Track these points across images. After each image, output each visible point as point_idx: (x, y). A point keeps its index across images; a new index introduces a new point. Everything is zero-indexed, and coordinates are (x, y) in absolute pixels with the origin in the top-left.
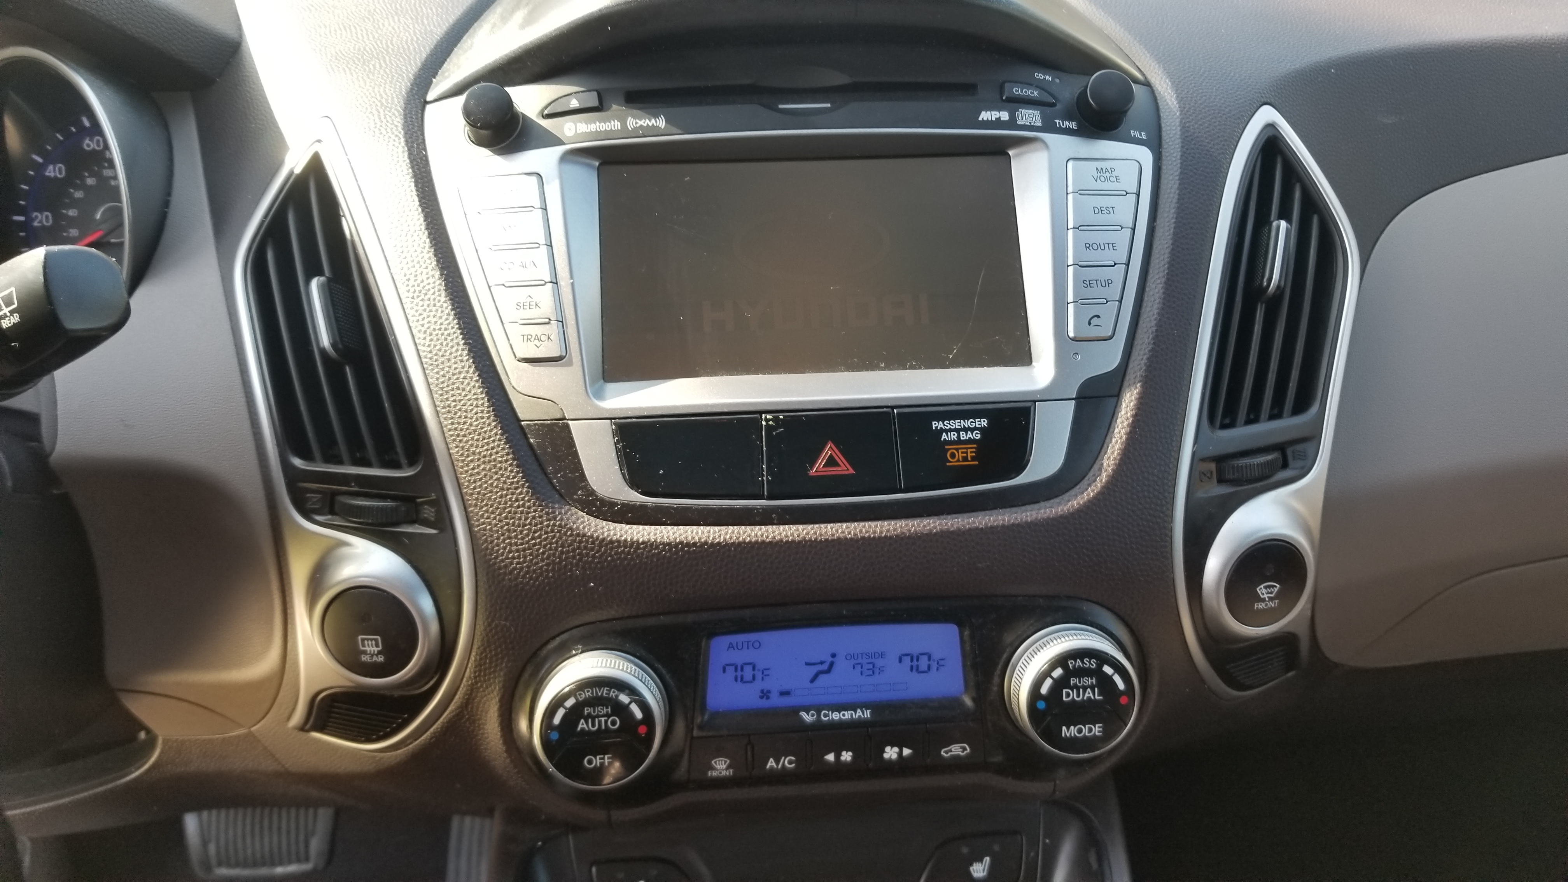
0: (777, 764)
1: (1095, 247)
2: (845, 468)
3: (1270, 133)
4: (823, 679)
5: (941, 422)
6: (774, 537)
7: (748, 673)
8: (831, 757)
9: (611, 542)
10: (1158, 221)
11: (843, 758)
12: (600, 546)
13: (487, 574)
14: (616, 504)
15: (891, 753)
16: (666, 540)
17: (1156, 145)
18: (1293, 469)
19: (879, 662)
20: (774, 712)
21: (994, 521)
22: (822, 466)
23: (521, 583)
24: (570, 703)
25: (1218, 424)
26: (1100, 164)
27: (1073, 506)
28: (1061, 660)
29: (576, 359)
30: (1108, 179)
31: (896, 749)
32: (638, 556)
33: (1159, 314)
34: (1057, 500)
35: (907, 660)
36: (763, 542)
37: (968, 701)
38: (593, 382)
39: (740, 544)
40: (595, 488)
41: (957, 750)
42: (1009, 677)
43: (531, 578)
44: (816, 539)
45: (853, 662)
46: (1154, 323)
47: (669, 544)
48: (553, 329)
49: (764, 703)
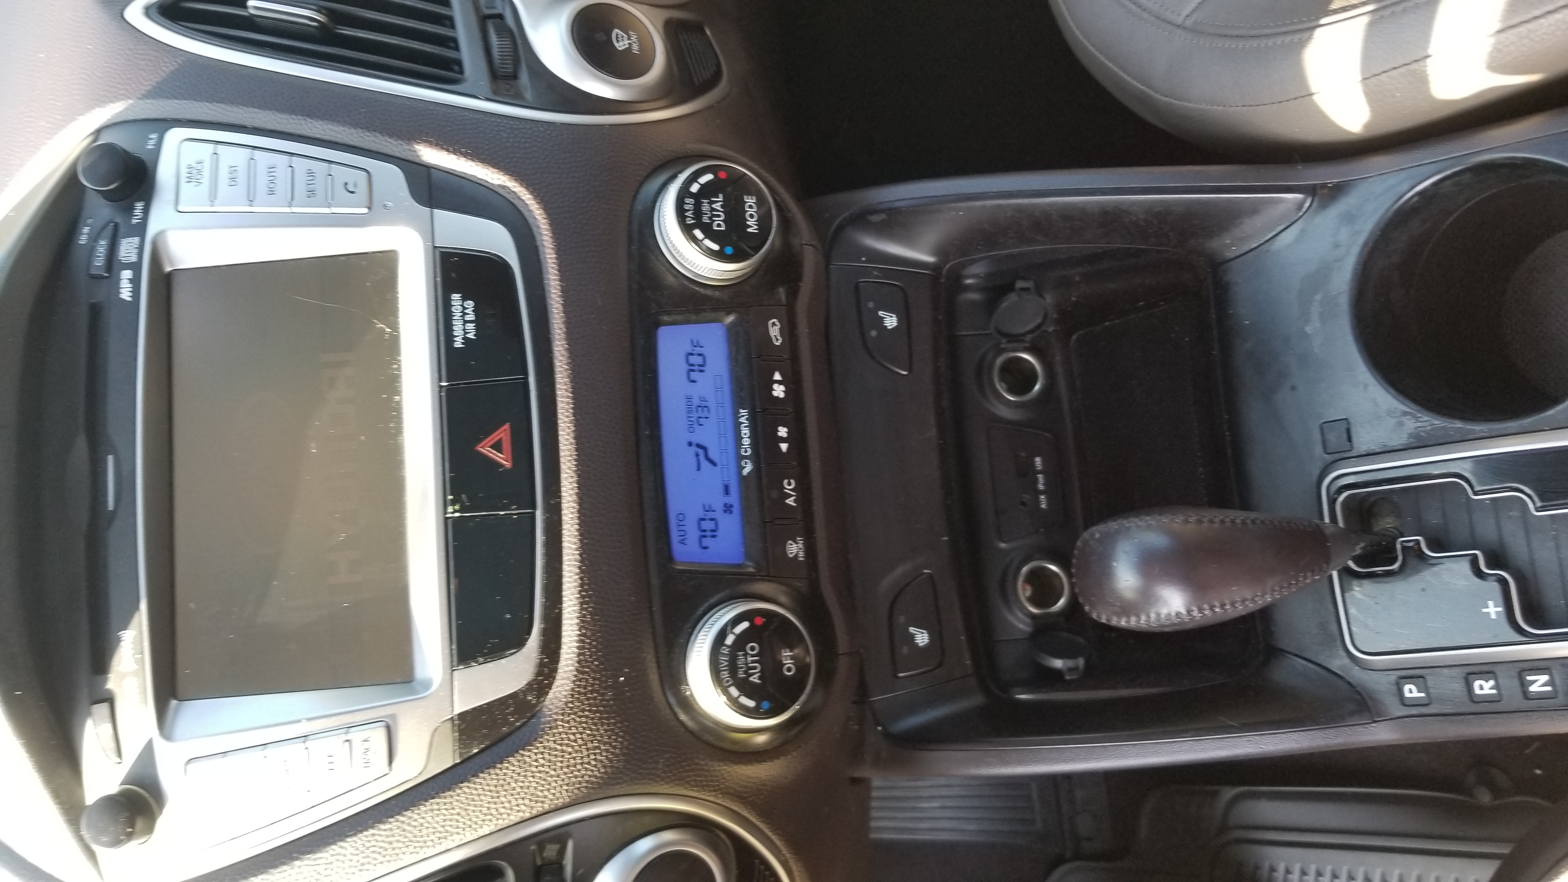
0: (792, 496)
1: (272, 185)
2: (504, 433)
3: (154, 12)
4: (713, 454)
5: (455, 339)
6: (574, 501)
7: (708, 525)
8: (784, 447)
9: (579, 662)
10: (247, 124)
11: (785, 435)
12: (583, 673)
13: (612, 785)
14: (542, 659)
15: (779, 391)
16: (577, 608)
17: (165, 124)
18: (504, 9)
19: (696, 402)
20: (744, 498)
21: (556, 289)
22: (502, 456)
23: (621, 749)
24: (734, 691)
25: (460, 76)
26: (183, 179)
27: (540, 214)
28: (687, 230)
29: (389, 711)
30: (199, 172)
31: (775, 386)
32: (593, 635)
33: (344, 126)
34: (534, 229)
35: (694, 375)
36: (579, 512)
37: (730, 319)
38: (414, 692)
39: (581, 535)
40: (525, 682)
41: (775, 331)
42: (706, 280)
43: (616, 740)
44: (576, 460)
45: (696, 426)
46: (353, 131)
47: (581, 604)
48: (356, 735)
49: (736, 509)
